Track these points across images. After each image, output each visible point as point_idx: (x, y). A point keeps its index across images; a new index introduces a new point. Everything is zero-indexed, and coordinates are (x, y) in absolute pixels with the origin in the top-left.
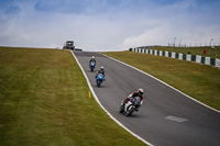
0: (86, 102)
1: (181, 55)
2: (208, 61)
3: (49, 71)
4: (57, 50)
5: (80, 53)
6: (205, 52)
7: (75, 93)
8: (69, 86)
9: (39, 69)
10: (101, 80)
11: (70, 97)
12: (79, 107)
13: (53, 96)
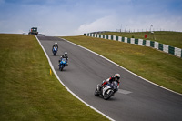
0: (47, 78)
1: (126, 39)
2: (148, 44)
3: (16, 53)
4: (23, 35)
5: (43, 37)
6: (146, 36)
7: (39, 71)
8: (33, 65)
9: (8, 51)
10: (64, 65)
11: (34, 74)
12: (42, 83)
13: (20, 73)
